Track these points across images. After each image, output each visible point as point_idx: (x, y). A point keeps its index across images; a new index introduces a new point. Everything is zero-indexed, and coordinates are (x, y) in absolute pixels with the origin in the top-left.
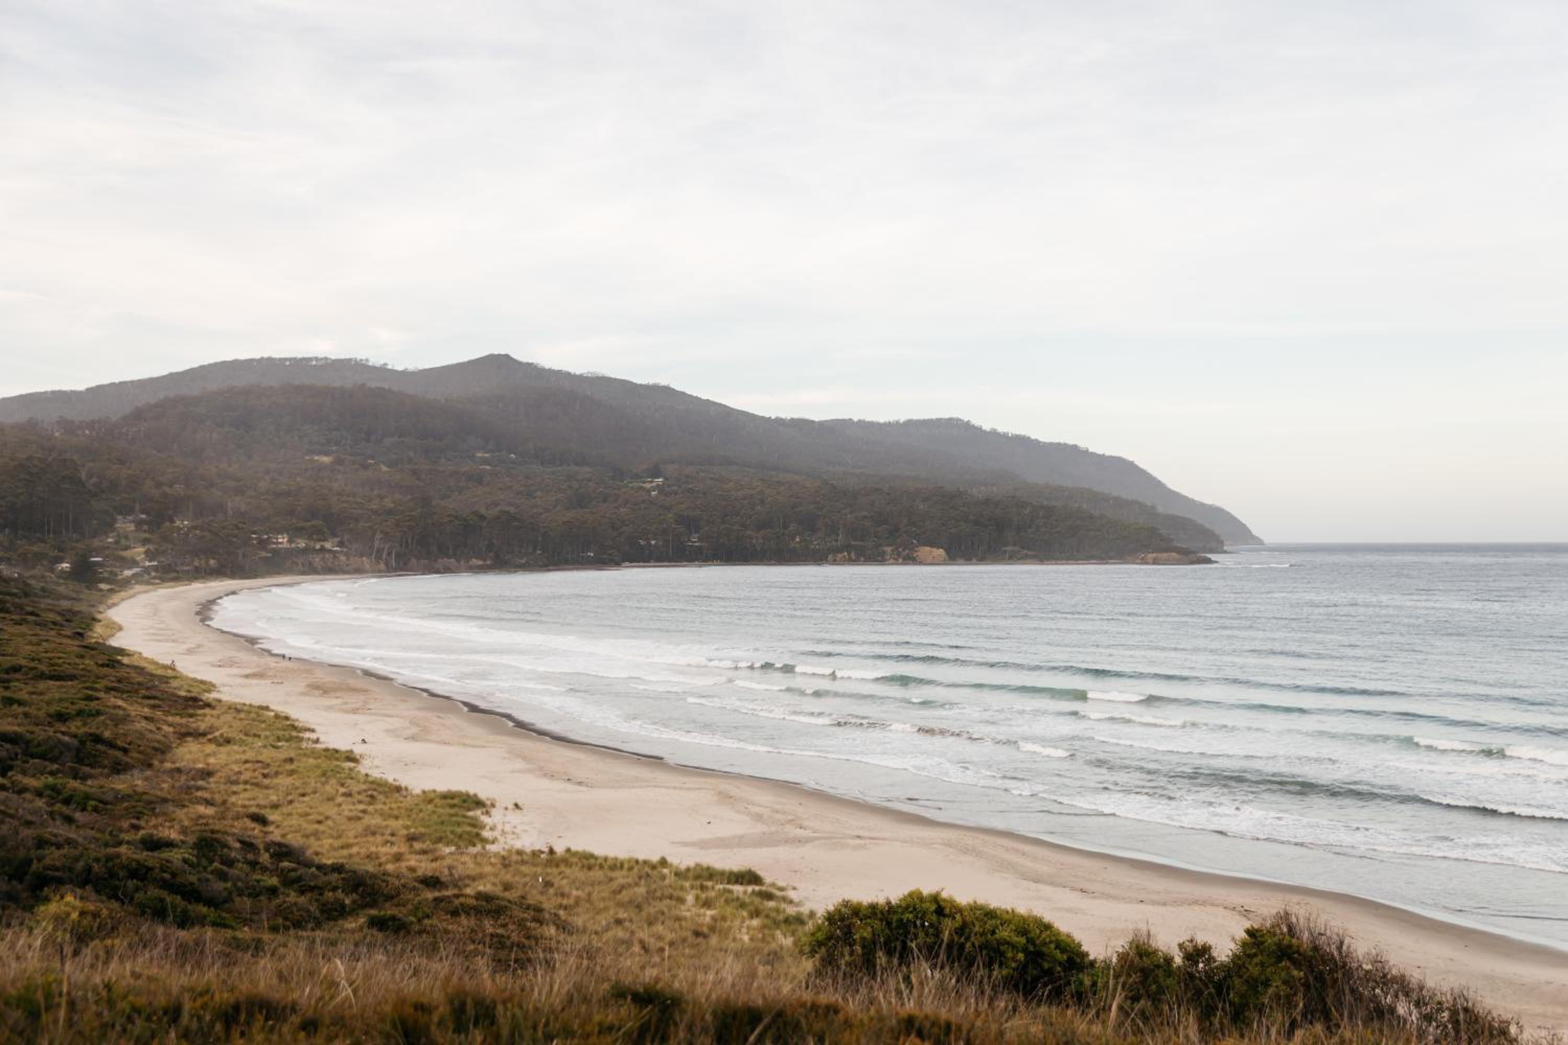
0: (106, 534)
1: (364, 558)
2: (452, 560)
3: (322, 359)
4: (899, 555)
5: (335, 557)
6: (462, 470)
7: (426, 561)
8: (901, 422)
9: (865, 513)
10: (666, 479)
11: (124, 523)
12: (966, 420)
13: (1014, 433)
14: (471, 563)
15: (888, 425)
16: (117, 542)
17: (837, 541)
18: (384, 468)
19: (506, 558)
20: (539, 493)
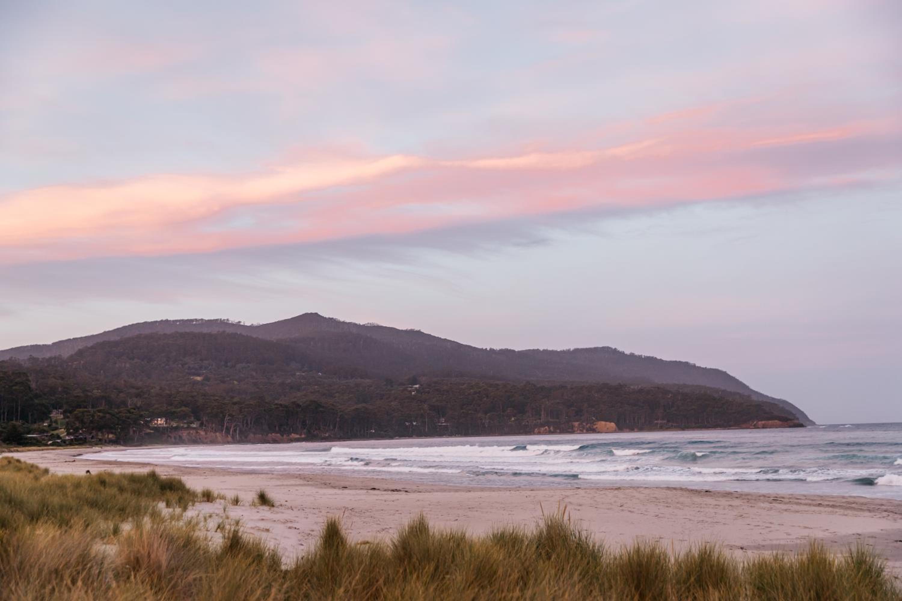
0: (43, 421)
1: (218, 434)
2: (279, 435)
3: (200, 320)
4: (583, 428)
5: (197, 432)
6: (287, 382)
7: (261, 436)
8: (572, 350)
9: (558, 401)
10: (421, 385)
11: (56, 413)
12: (614, 348)
13: (646, 355)
14: (291, 436)
15: (563, 352)
16: (49, 426)
17: (540, 419)
18: (235, 382)
19: (315, 433)
20: (337, 395)
